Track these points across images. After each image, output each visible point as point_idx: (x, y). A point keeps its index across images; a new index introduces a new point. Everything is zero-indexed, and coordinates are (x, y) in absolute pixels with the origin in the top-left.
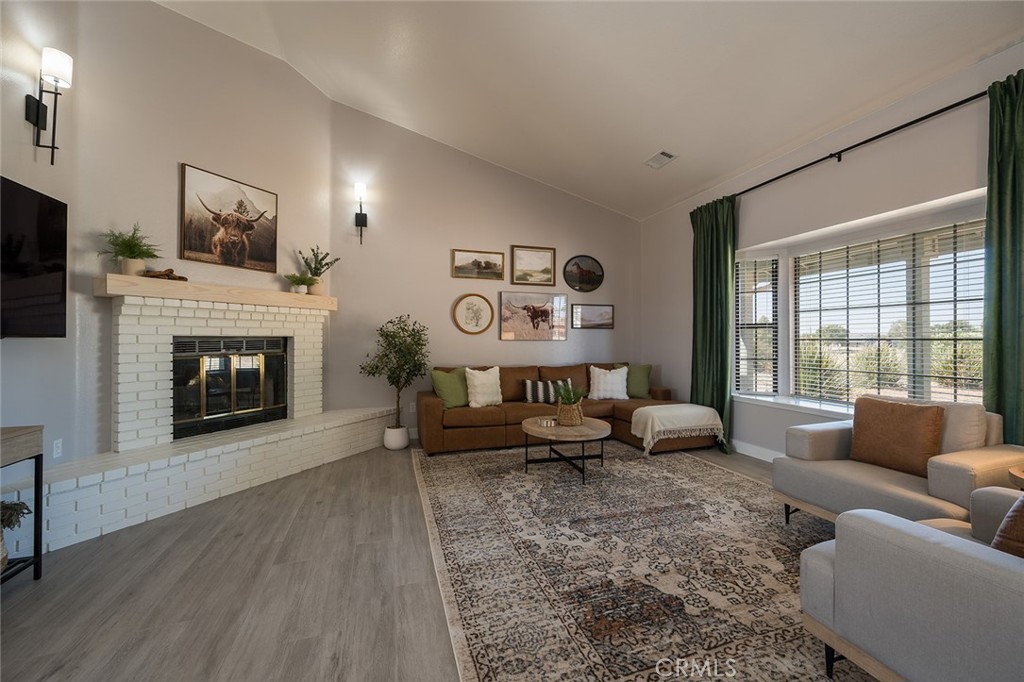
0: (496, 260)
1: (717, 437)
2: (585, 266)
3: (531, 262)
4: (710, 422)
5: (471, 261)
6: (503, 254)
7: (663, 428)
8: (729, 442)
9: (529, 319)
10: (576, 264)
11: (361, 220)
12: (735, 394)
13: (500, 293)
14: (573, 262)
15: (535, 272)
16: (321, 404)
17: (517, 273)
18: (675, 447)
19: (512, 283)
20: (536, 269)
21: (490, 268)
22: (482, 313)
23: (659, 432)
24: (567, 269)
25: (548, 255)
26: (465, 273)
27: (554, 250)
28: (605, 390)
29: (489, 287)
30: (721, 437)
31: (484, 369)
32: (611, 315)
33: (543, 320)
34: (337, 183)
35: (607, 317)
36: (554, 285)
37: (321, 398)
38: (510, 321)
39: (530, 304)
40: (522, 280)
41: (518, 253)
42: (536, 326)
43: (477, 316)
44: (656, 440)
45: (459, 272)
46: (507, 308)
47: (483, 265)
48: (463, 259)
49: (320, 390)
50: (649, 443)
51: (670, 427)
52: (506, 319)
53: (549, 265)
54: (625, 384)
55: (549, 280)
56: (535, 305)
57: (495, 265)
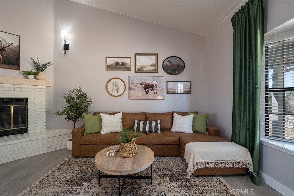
0: (127, 61)
1: (248, 169)
2: (174, 61)
3: (145, 61)
4: (242, 158)
5: (114, 62)
6: (130, 58)
7: (201, 160)
8: (259, 174)
9: (143, 89)
10: (169, 61)
11: (66, 47)
12: (264, 139)
13: (129, 77)
14: (167, 60)
15: (147, 66)
16: (45, 127)
17: (138, 67)
18: (213, 173)
19: (135, 72)
20: (147, 65)
21: (124, 65)
22: (120, 87)
23: (198, 164)
24: (164, 64)
25: (154, 57)
26: (112, 68)
27: (157, 54)
28: (179, 127)
29: (124, 74)
30: (251, 170)
31: (114, 114)
32: (189, 87)
33: (150, 90)
34: (57, 32)
35: (187, 87)
36: (157, 72)
37: (45, 124)
38: (134, 90)
39: (144, 82)
40: (140, 70)
41: (138, 57)
42: (147, 93)
43: (117, 88)
44: (196, 169)
45: (109, 67)
46: (132, 84)
47: (121, 64)
48: (111, 62)
49: (45, 121)
50: (190, 170)
51: (208, 160)
52: (132, 89)
53: (154, 62)
54: (191, 124)
55: (154, 70)
56: (147, 82)
57: (126, 63)
